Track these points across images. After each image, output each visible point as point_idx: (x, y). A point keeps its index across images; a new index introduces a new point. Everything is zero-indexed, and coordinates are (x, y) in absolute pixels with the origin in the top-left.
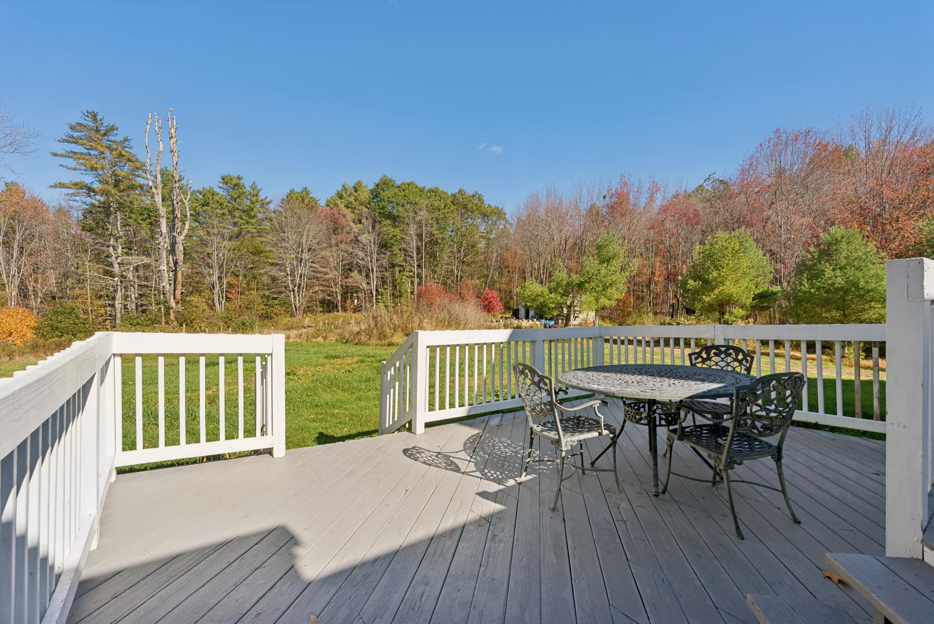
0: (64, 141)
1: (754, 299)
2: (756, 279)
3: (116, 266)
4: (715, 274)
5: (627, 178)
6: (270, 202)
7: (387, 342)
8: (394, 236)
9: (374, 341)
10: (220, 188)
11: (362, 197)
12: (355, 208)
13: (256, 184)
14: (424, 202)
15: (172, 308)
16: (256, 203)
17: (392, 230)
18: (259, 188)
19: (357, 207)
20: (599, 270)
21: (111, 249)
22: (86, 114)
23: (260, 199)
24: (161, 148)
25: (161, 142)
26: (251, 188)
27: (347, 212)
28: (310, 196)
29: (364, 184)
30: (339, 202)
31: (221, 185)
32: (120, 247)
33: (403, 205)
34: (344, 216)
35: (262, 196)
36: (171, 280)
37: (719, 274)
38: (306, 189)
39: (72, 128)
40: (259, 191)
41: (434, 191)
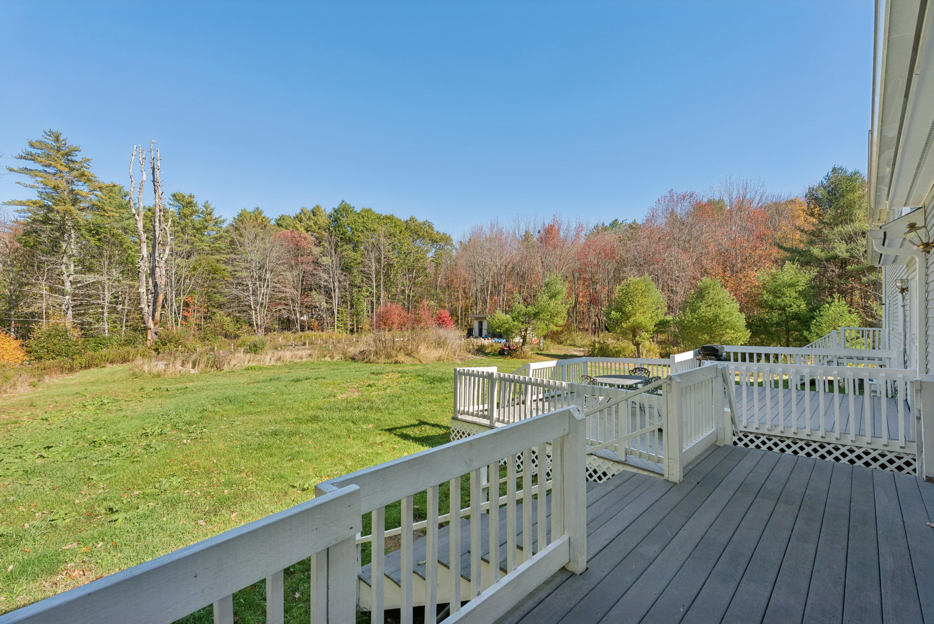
0: (21, 157)
1: (655, 326)
2: (656, 311)
3: (68, 284)
4: (630, 308)
5: (558, 218)
6: (223, 221)
7: (393, 360)
8: (355, 260)
9: (382, 360)
10: (171, 204)
11: (321, 222)
12: (314, 232)
13: (209, 203)
14: (382, 229)
15: (150, 329)
16: (210, 222)
17: (353, 254)
18: (212, 207)
19: (317, 230)
20: (549, 304)
21: (63, 267)
22: (49, 133)
23: (214, 218)
24: (144, 178)
25: (144, 173)
26: (205, 206)
27: (308, 235)
28: (263, 215)
29: (322, 208)
30: (298, 226)
31: (172, 202)
32: (72, 265)
33: (362, 231)
34: (305, 239)
35: (216, 215)
36: (149, 302)
37: (633, 308)
38: (258, 209)
39: (32, 145)
40: (213, 209)
41: (390, 218)
